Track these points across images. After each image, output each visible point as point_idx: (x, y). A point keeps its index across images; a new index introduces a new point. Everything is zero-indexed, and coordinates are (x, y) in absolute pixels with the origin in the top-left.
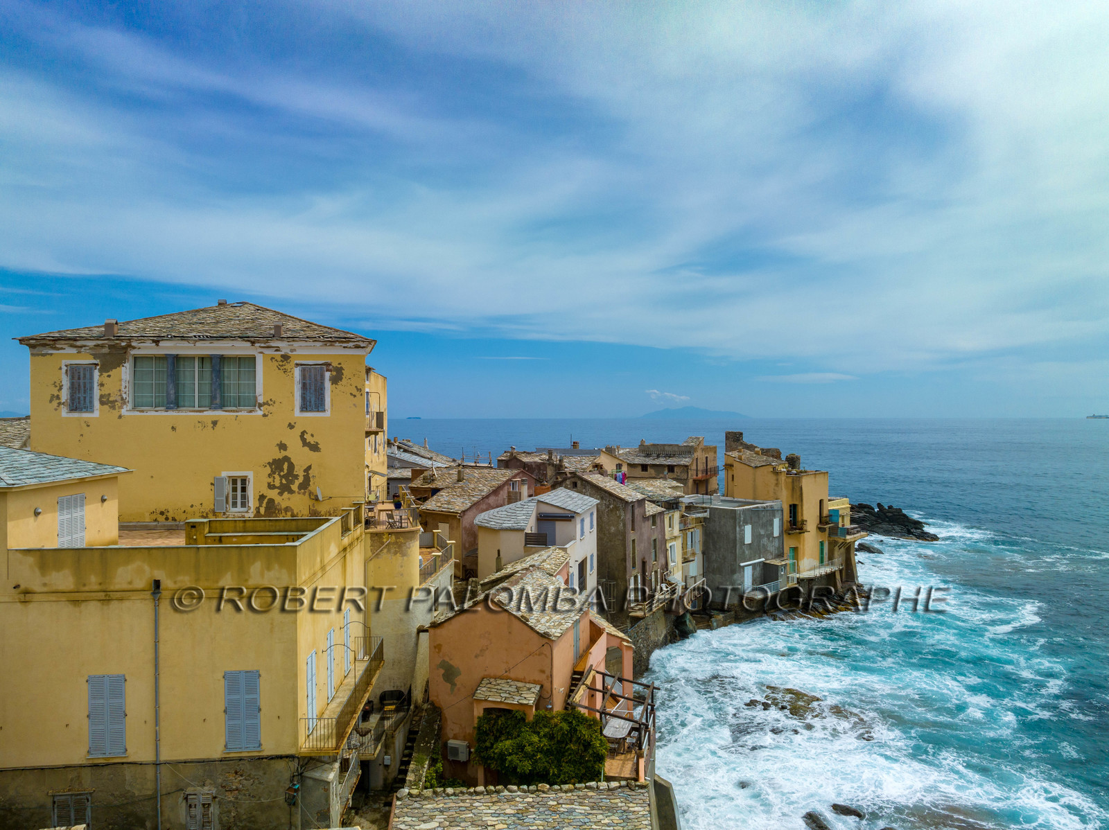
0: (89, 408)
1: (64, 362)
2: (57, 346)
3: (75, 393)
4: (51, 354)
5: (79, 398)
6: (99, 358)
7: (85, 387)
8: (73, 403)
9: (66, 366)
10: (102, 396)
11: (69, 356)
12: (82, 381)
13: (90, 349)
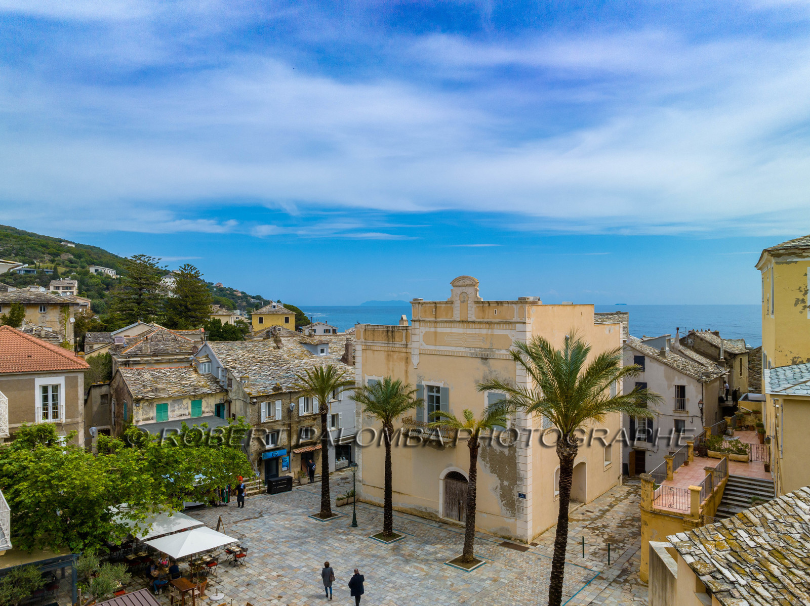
2: (804, 254)
4: (795, 262)
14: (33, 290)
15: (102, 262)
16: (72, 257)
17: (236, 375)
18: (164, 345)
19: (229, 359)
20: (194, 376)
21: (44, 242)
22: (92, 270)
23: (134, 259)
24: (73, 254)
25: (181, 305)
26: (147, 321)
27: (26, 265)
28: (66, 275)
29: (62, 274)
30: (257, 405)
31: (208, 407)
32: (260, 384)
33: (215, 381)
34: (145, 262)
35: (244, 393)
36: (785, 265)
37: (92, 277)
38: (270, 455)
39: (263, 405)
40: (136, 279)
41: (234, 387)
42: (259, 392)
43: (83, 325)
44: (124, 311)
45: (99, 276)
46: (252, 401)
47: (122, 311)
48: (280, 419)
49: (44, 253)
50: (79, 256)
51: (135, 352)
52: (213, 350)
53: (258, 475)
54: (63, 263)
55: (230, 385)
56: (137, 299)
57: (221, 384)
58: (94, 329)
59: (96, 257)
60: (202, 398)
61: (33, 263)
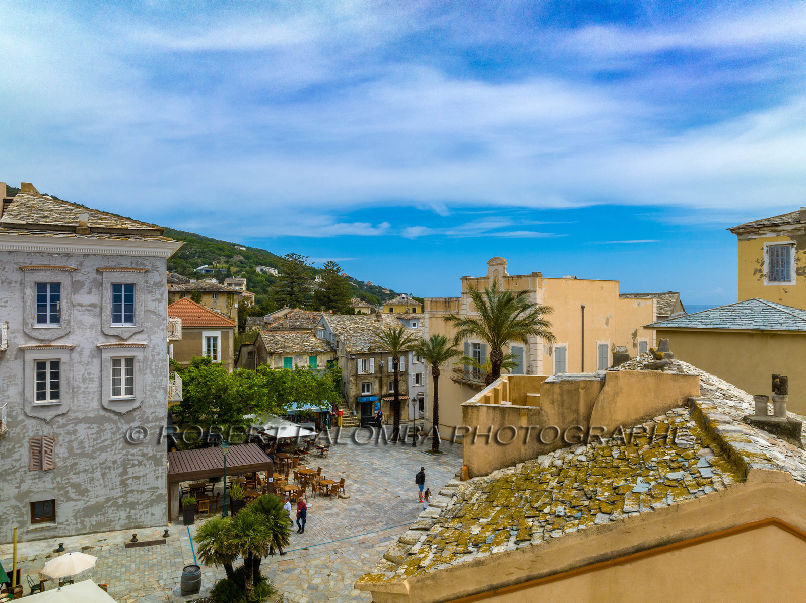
0: (787, 278)
1: (765, 244)
2: (760, 232)
3: (774, 267)
4: (755, 239)
5: (777, 271)
6: (796, 239)
7: (782, 262)
8: (772, 275)
9: (767, 246)
10: (798, 269)
11: (770, 239)
12: (780, 257)
13: (788, 232)
14: (208, 281)
15: (266, 262)
16: (243, 258)
17: (342, 338)
18: (300, 322)
19: (339, 327)
20: (313, 340)
21: (220, 246)
22: (258, 269)
23: (287, 258)
24: (243, 256)
25: (325, 297)
26: (293, 307)
27: (207, 266)
28: (237, 274)
29: (234, 273)
30: (355, 361)
31: (322, 362)
32: (360, 344)
33: (329, 344)
34: (296, 259)
35: (346, 351)
36: (746, 241)
37: (258, 275)
38: (365, 399)
39: (360, 361)
40: (288, 274)
41: (340, 347)
42: (357, 351)
43: (245, 310)
44: (280, 301)
45: (264, 275)
46: (352, 357)
47: (278, 302)
48: (373, 373)
49: (220, 256)
50: (248, 258)
51: (278, 327)
52: (327, 321)
53: (355, 413)
54: (235, 263)
55: (338, 347)
56: (290, 292)
57: (332, 346)
58: (252, 314)
59: (262, 258)
60: (317, 355)
61: (212, 264)
